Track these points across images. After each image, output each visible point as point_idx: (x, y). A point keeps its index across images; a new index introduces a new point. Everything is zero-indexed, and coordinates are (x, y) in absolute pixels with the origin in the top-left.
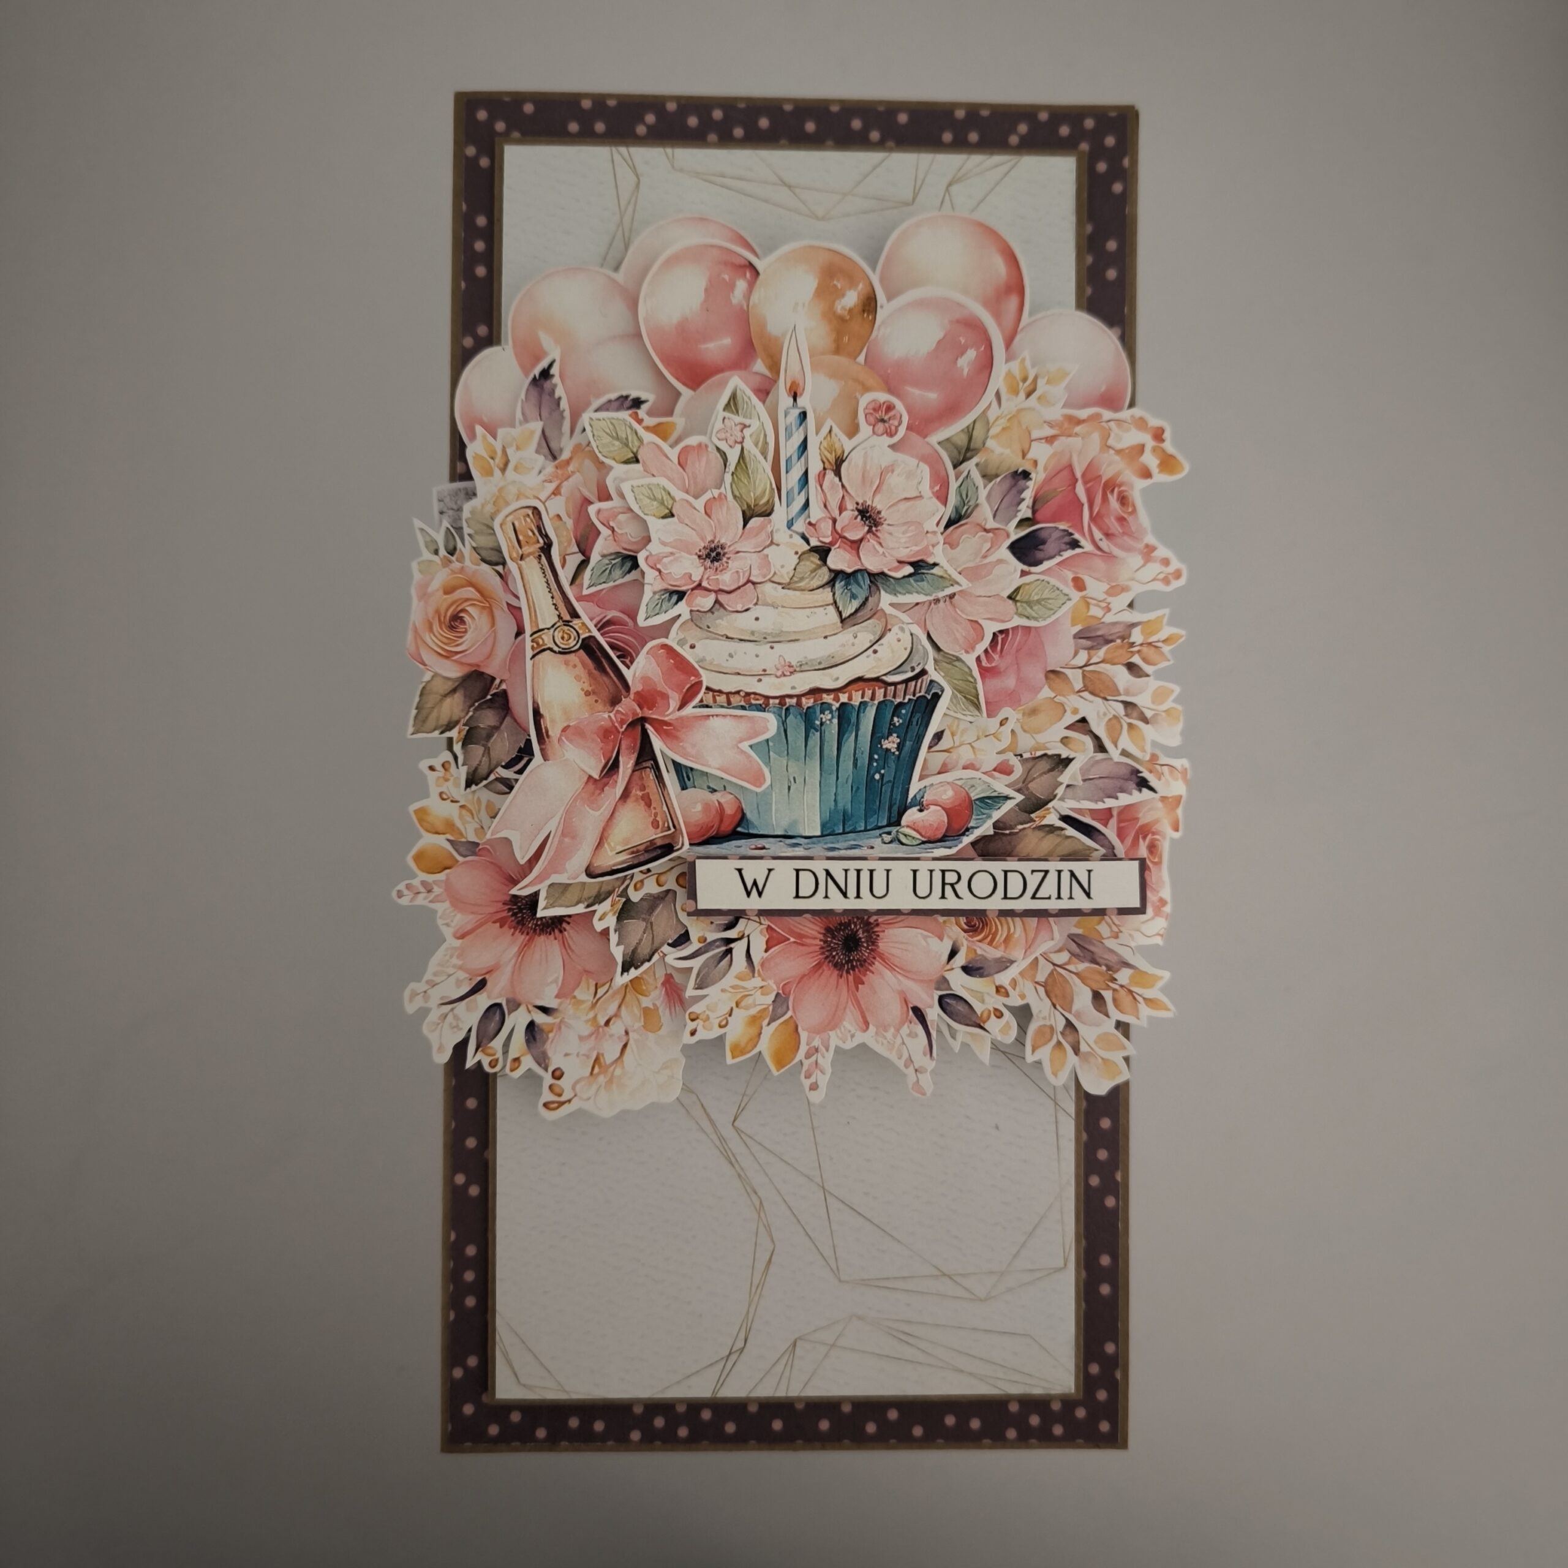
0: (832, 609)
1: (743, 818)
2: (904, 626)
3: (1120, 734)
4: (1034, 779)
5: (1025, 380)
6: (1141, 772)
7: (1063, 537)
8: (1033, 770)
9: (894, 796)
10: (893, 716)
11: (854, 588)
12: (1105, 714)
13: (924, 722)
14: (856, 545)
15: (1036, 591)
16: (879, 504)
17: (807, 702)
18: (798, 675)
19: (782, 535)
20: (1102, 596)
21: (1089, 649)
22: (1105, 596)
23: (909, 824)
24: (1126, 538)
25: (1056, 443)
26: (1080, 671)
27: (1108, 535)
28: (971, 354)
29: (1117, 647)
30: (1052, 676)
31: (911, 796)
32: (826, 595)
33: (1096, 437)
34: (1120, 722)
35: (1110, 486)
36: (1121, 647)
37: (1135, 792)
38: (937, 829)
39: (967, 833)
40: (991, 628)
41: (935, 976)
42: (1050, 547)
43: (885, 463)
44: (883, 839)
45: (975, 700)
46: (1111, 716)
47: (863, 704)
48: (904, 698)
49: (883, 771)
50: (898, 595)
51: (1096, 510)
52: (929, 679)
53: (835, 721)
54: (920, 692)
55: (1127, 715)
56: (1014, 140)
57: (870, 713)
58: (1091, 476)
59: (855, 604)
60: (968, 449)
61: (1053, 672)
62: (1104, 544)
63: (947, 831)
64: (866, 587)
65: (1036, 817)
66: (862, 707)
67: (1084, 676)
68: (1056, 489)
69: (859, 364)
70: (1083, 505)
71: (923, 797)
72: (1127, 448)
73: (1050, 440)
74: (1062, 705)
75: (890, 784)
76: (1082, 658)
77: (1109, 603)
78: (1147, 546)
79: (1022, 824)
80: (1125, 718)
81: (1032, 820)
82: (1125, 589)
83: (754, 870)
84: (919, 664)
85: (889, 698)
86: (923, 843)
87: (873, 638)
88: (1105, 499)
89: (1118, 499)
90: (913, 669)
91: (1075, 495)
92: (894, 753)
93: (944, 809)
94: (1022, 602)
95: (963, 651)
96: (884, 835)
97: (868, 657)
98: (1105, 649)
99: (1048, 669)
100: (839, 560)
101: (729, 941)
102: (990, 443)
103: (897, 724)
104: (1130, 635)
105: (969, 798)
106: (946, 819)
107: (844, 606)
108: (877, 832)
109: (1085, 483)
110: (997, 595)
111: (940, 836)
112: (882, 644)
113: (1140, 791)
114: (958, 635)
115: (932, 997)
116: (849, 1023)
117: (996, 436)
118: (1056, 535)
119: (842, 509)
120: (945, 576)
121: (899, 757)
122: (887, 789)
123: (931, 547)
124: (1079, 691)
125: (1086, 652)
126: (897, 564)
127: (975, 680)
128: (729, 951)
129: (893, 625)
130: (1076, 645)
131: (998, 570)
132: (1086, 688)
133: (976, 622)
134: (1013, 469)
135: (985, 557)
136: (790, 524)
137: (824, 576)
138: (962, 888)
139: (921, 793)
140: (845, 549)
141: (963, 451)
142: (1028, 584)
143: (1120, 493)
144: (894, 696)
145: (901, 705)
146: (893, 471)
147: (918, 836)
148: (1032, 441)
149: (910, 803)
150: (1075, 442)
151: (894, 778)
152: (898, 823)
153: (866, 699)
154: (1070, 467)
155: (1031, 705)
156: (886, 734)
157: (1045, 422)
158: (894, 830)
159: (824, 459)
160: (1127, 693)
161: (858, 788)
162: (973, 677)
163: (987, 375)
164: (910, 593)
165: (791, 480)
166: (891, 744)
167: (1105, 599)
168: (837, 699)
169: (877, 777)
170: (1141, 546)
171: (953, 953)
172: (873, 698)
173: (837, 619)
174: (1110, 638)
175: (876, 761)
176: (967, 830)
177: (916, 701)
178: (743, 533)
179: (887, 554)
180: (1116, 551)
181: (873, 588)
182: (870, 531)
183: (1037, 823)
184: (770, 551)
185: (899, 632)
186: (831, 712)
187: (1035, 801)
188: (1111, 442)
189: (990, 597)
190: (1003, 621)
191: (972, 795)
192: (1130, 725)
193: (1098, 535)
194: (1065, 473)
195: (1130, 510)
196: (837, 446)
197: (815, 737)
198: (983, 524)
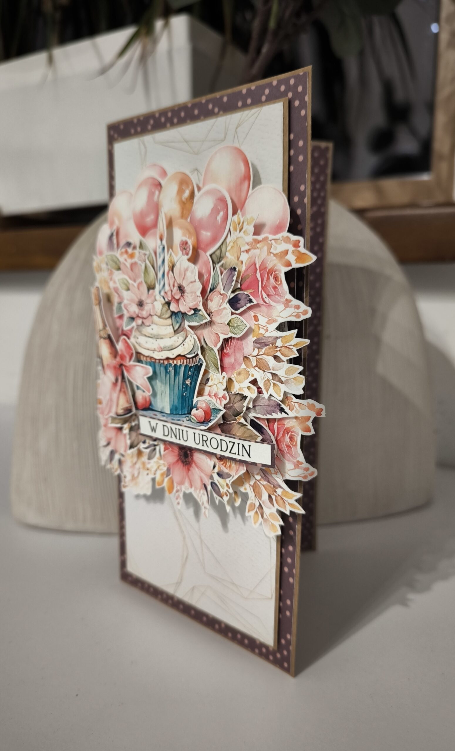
0: (171, 327)
1: (151, 404)
2: (192, 335)
3: (270, 387)
4: (236, 403)
5: (239, 224)
6: (281, 405)
7: (247, 297)
8: (235, 399)
9: (189, 403)
10: (189, 371)
11: (177, 318)
12: (264, 378)
13: (198, 375)
14: (177, 301)
15: (236, 322)
16: (184, 284)
17: (166, 362)
18: (164, 352)
19: (158, 297)
20: (265, 324)
21: (259, 348)
22: (266, 324)
23: (194, 414)
24: (276, 296)
25: (250, 253)
26: (255, 358)
27: (268, 295)
28: (222, 213)
29: (270, 348)
30: (245, 359)
31: (194, 403)
32: (169, 321)
33: (265, 248)
34: (270, 382)
35: (271, 272)
36: (272, 348)
37: (279, 414)
38: (201, 418)
39: (210, 422)
40: (222, 337)
41: (210, 474)
42: (242, 302)
43: (186, 267)
44: (186, 419)
45: (217, 367)
46: (266, 379)
47: (181, 365)
48: (192, 364)
49: (186, 392)
50: (190, 322)
51: (264, 284)
52: (199, 358)
53: (173, 371)
54: (196, 362)
55: (273, 379)
56: (264, 98)
57: (183, 369)
58: (263, 267)
59: (178, 325)
60: (220, 257)
61: (246, 357)
62: (267, 300)
63: (205, 419)
64: (181, 318)
65: (237, 419)
66: (180, 367)
67: (256, 360)
68: (249, 274)
69: (188, 222)
70: (259, 281)
71: (197, 405)
72: (279, 253)
73: (247, 251)
74: (248, 372)
75: (188, 398)
76: (256, 353)
77: (268, 327)
78: (287, 300)
79: (233, 421)
80: (272, 380)
81: (236, 420)
82: (275, 321)
83: (154, 422)
84: (196, 351)
85: (188, 364)
86: (198, 423)
87: (183, 339)
88: (268, 278)
89: (274, 278)
90: (194, 353)
91: (257, 277)
92: (189, 386)
93: (203, 410)
94: (232, 326)
95: (214, 346)
96: (187, 417)
97: (182, 346)
98: (265, 348)
99: (244, 356)
100: (173, 307)
101: (155, 445)
102: (228, 254)
103: (190, 374)
104: (276, 343)
105: (210, 408)
106: (204, 415)
107: (175, 326)
108: (185, 416)
109: (260, 271)
110: (224, 323)
111: (202, 421)
112: (185, 342)
113: (281, 413)
114: (212, 339)
115: (209, 481)
116: (187, 484)
117: (229, 251)
118: (244, 296)
119: (174, 286)
120: (203, 315)
121: (190, 387)
122: (187, 399)
123: (199, 303)
124: (254, 367)
125: (258, 349)
126: (189, 309)
127: (217, 358)
128: (155, 449)
129: (189, 334)
130: (254, 346)
131: (224, 312)
132: (257, 366)
133: (217, 334)
134: (230, 267)
135: (220, 306)
136: (160, 292)
137: (169, 314)
138: (208, 442)
139: (197, 403)
140: (175, 303)
141: (219, 258)
142: (233, 319)
143: (275, 275)
144: (189, 363)
145: (191, 367)
146: (188, 270)
147: (196, 420)
148: (241, 252)
149: (194, 406)
150: (257, 251)
151: (189, 396)
152: (190, 413)
153: (181, 363)
154: (255, 264)
155: (239, 370)
156: (187, 378)
157: (246, 243)
158: (189, 416)
159: (169, 267)
160: (273, 369)
161: (179, 398)
162: (216, 357)
163: (226, 223)
164: (193, 321)
165: (160, 275)
166: (188, 382)
167: (266, 325)
168: (173, 362)
169: (184, 394)
170: (284, 300)
171: (214, 467)
172: (183, 363)
173: (172, 331)
174: (267, 343)
175: (184, 388)
176: (210, 420)
177: (195, 366)
178: (148, 296)
179: (186, 305)
180: (272, 303)
181: (183, 319)
182: (182, 296)
183: (238, 421)
184: (155, 303)
185: (190, 337)
186: (172, 367)
187: (237, 412)
188: (272, 250)
189: (221, 324)
190: (226, 335)
191: (211, 407)
192: (274, 384)
193: (264, 295)
194: (253, 267)
195: (279, 283)
196: (173, 261)
197: (168, 376)
198: (220, 292)
